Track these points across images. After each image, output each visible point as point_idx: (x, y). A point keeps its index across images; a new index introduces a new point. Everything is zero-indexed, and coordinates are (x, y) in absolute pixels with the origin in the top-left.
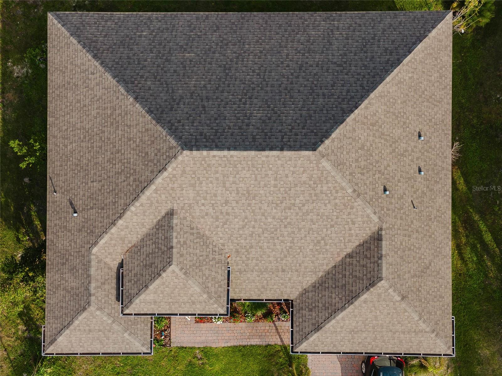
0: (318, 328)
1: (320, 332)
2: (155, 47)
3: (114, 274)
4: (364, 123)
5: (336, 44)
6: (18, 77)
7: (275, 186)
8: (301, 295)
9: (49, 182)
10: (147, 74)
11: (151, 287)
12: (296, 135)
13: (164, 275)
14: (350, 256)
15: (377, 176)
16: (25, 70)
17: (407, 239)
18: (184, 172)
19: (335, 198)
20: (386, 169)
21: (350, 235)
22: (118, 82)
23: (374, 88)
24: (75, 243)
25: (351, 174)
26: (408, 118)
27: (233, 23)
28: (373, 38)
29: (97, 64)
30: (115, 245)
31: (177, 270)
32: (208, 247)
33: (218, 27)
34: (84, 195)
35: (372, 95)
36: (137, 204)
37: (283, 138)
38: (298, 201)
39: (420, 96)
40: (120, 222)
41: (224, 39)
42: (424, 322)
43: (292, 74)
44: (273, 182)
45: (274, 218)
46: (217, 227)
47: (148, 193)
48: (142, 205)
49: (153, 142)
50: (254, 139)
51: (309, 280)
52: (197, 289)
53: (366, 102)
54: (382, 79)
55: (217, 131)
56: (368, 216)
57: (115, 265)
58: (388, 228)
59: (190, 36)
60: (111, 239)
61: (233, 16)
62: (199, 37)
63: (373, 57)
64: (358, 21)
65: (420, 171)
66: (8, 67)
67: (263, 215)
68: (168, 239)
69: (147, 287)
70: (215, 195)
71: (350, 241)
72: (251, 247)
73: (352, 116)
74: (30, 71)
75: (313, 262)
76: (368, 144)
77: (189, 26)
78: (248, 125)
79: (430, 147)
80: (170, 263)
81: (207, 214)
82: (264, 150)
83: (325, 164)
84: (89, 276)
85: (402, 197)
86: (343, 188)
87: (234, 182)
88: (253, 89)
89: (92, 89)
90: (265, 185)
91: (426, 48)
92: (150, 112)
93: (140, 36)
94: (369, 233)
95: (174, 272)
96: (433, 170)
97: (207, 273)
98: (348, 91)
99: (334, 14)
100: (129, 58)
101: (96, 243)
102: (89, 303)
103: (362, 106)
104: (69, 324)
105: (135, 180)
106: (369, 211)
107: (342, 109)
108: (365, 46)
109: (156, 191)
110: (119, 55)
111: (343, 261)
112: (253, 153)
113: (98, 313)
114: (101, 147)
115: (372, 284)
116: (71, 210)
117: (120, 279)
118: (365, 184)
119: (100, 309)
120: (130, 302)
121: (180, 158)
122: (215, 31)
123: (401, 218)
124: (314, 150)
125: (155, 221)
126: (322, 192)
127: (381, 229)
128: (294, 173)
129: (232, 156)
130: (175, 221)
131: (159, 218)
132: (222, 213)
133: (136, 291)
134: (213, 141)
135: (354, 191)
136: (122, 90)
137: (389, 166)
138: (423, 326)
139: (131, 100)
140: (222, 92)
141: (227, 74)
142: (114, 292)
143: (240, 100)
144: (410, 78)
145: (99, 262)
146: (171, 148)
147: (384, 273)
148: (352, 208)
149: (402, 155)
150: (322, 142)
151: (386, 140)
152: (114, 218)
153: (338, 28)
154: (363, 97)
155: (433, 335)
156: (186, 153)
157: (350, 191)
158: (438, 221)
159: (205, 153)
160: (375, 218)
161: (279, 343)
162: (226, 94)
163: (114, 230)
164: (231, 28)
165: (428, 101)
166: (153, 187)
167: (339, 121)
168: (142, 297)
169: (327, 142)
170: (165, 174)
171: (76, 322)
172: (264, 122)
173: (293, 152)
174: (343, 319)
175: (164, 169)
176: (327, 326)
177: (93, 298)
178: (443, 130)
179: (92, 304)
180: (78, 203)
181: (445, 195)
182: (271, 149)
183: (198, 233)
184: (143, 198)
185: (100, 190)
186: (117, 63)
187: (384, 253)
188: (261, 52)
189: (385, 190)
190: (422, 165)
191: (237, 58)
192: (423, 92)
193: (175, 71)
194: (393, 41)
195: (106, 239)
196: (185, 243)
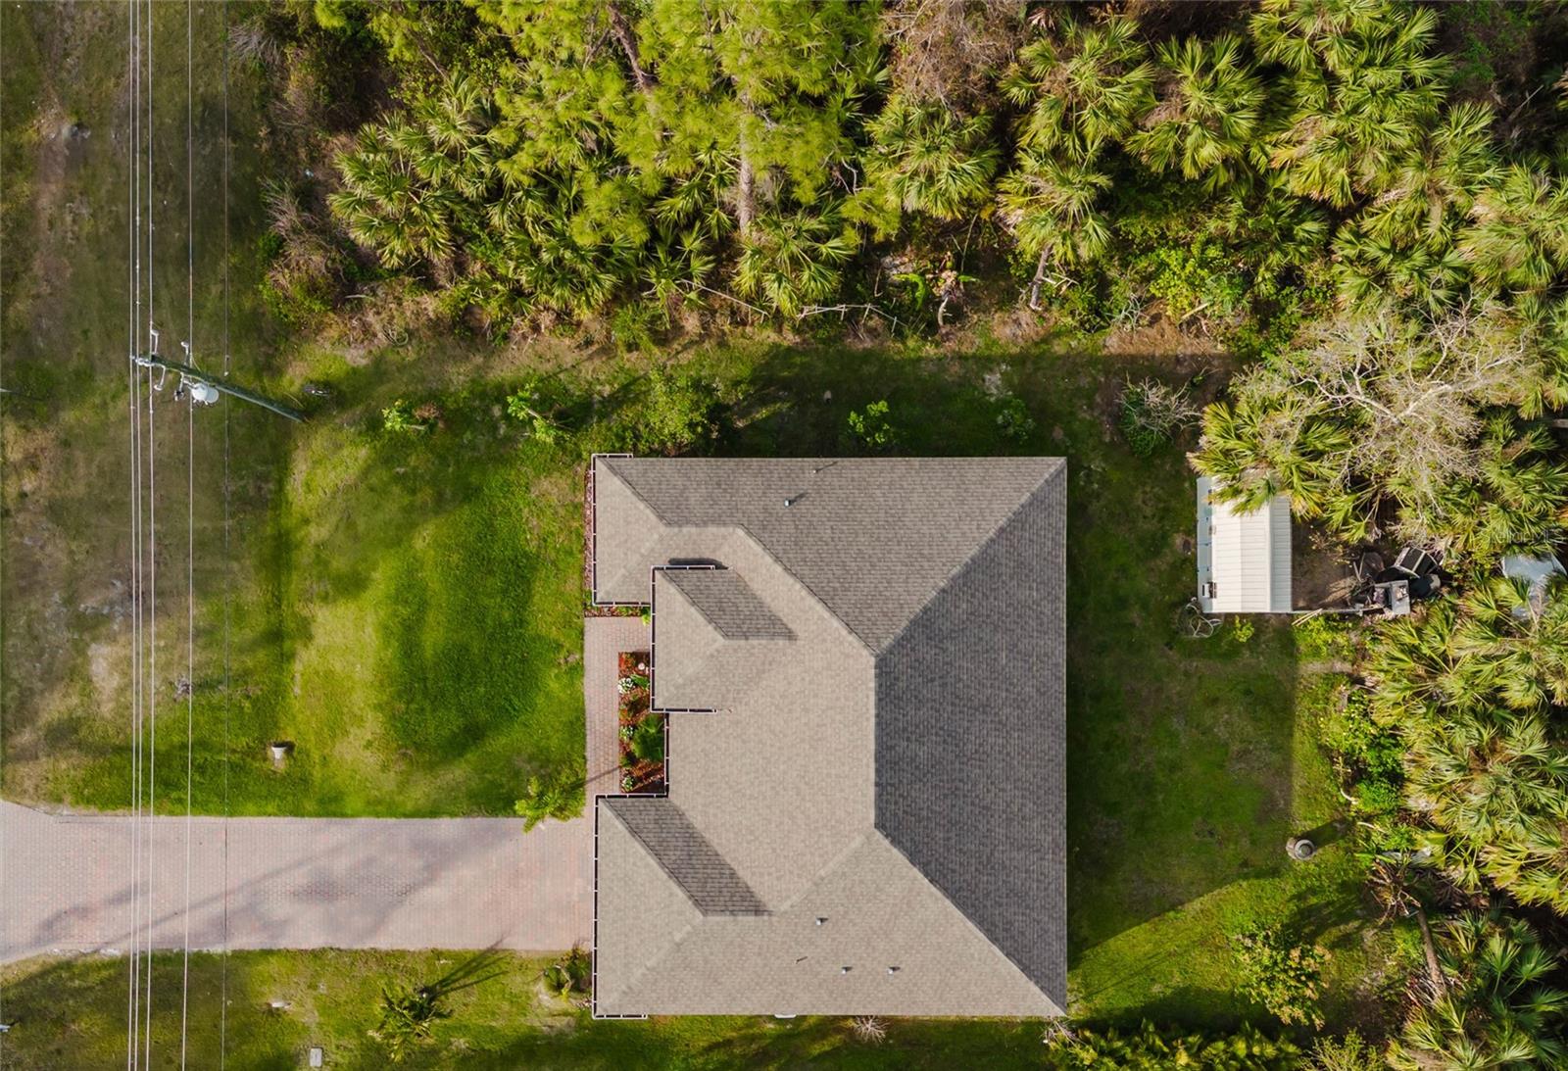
0: (634, 832)
1: (628, 835)
2: (1015, 609)
3: (707, 555)
4: (911, 890)
5: (1019, 856)
6: (984, 380)
7: (829, 775)
8: (676, 810)
9: (830, 460)
10: (976, 603)
11: (693, 610)
12: (896, 803)
13: (710, 628)
14: (733, 875)
15: (841, 908)
16: (995, 391)
17: (756, 950)
18: (847, 656)
19: (812, 854)
20: (851, 921)
21: (762, 875)
22: (966, 565)
23: (958, 905)
24: (749, 503)
25: (844, 874)
26: (918, 952)
27: (1050, 715)
28: (1027, 907)
29: (991, 534)
30: (747, 559)
31: (716, 645)
32: (745, 684)
33: (1044, 693)
34: (813, 515)
35: (948, 902)
36: (804, 593)
37: (892, 785)
38: (808, 805)
39: (948, 970)
40: (779, 569)
41: (1026, 703)
42: (644, 975)
43: (977, 796)
44: (833, 772)
45: (785, 773)
46: (772, 697)
47: (819, 608)
48: (802, 599)
49: (885, 615)
50: (891, 748)
51: (698, 821)
52: (690, 671)
53: (939, 894)
54: (970, 916)
55: (900, 699)
56: (788, 897)
57: (721, 559)
58: (771, 924)
59: (1031, 656)
60: (756, 555)
61: (1061, 713)
62: (1030, 669)
63: (1001, 905)
64: (1053, 886)
65: (847, 969)
66: (998, 364)
67: (790, 759)
68: (757, 633)
69: (694, 603)
70: (816, 696)
71: (753, 874)
72: (744, 742)
73: (920, 876)
74: (992, 399)
75: (723, 825)
76: (883, 897)
77: (1046, 654)
78: (908, 739)
79: (879, 984)
80: (726, 635)
81: (789, 683)
82: (877, 760)
83: (858, 841)
84: (705, 524)
85: (812, 943)
86: (825, 863)
87: (833, 721)
88: (957, 746)
89: (957, 527)
90: (829, 762)
91: (1013, 977)
92: (926, 610)
93: (1031, 588)
94: (765, 899)
95: (715, 641)
96: (848, 988)
97: (711, 683)
98: (953, 871)
99: (1064, 853)
100: (1000, 575)
101: (749, 533)
102: (669, 524)
103: (933, 889)
104: (638, 494)
105: (835, 589)
106: (795, 898)
107: (929, 863)
108: (1016, 895)
109: (821, 618)
110: (1004, 561)
111: (723, 865)
112: (872, 746)
113: (656, 536)
114: (878, 539)
115: (697, 903)
116: (793, 496)
117: (700, 564)
118: (831, 893)
119: (661, 539)
120: (671, 580)
121: (865, 652)
122: (1038, 690)
123: (784, 943)
124: (877, 826)
125: (781, 615)
126: (820, 836)
127: (770, 914)
128: (846, 799)
129: (868, 719)
130: (781, 642)
131: (785, 620)
132: (792, 703)
133: (687, 588)
134: (887, 695)
135: (822, 879)
136: (955, 571)
137: (855, 925)
138: (638, 972)
139: (942, 584)
140: (953, 704)
141: (976, 710)
142: (682, 556)
143: (941, 728)
144: (972, 955)
145: (724, 537)
146: (878, 640)
147: (713, 919)
148: (799, 876)
149: (869, 943)
150: (887, 836)
151: (889, 921)
152: (785, 560)
153: (1042, 859)
154: (945, 890)
155: (624, 988)
156: (872, 661)
157: (822, 873)
158: (778, 995)
159: (872, 685)
160: (785, 906)
161: (588, 777)
162: (950, 708)
163: (769, 560)
164: (1042, 712)
165: (941, 981)
166: (826, 615)
167: (914, 858)
168: (679, 598)
169: (886, 842)
170: (844, 632)
171: (642, 506)
172: (913, 760)
173: (873, 798)
174: (647, 865)
175: (851, 631)
176: (636, 844)
177: (676, 530)
178: (902, 1003)
179: (668, 530)
180: (803, 506)
181: (814, 1006)
182: (878, 771)
183: (764, 672)
184: (812, 601)
185: (821, 539)
186: (992, 560)
187: (740, 918)
188: (1008, 754)
189: (822, 920)
190: (855, 972)
191: (1000, 722)
192: (953, 974)
193: (981, 639)
194: (1023, 933)
195: (758, 549)
196: (752, 655)
